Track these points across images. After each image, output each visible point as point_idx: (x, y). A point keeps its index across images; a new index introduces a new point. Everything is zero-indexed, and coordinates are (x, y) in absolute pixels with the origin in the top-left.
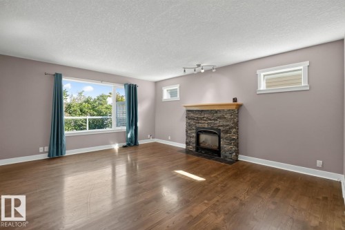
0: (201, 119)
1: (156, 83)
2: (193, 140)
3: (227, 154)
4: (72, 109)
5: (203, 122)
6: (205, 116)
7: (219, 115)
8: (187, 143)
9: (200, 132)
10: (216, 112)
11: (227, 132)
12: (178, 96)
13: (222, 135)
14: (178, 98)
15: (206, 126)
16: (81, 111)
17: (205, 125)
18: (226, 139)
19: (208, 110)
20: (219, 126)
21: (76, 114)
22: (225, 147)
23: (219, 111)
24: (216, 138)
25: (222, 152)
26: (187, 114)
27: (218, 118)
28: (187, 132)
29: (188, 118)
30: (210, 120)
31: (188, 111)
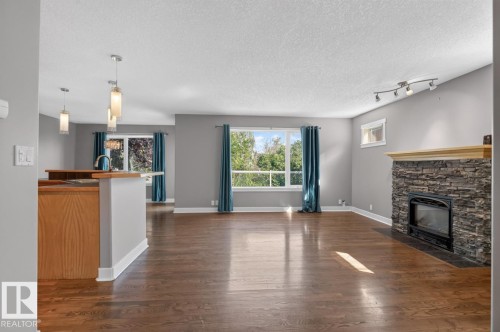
0: (417, 177)
1: (352, 120)
2: (405, 214)
3: (467, 248)
4: (263, 162)
5: (421, 182)
6: (425, 171)
7: (449, 170)
8: (393, 218)
9: (415, 200)
10: (444, 164)
11: (465, 204)
12: (384, 139)
13: (455, 209)
14: (383, 142)
15: (426, 190)
16: (273, 164)
17: (423, 188)
18: (465, 216)
19: (429, 162)
20: (450, 192)
21: (266, 168)
22: (462, 233)
23: (450, 162)
24: (444, 214)
25: (456, 244)
26: (394, 168)
27: (448, 176)
28: (393, 198)
29: (396, 175)
30: (433, 179)
31: (396, 163)
